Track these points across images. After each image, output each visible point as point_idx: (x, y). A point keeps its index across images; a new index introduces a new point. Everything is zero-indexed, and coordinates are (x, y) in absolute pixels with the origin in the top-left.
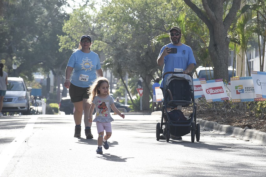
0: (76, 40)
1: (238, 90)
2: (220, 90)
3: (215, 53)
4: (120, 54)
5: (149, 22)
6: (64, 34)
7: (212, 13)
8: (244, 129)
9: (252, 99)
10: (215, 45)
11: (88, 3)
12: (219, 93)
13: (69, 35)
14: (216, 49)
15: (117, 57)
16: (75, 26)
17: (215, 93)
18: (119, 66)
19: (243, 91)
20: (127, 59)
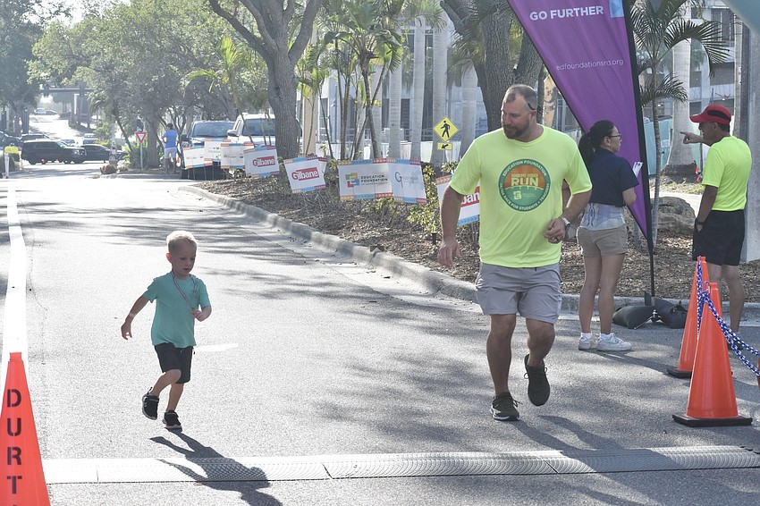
0: (51, 68)
1: (350, 180)
2: (314, 174)
3: (277, 99)
4: (116, 86)
5: (159, 43)
6: (35, 58)
7: (273, 42)
8: (373, 253)
9: (372, 195)
10: (277, 88)
11: (62, 9)
12: (312, 178)
13: (41, 59)
14: (278, 94)
15: (112, 91)
16: (51, 47)
17: (306, 179)
18: (115, 104)
19: (357, 181)
20: (127, 95)
